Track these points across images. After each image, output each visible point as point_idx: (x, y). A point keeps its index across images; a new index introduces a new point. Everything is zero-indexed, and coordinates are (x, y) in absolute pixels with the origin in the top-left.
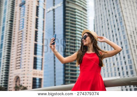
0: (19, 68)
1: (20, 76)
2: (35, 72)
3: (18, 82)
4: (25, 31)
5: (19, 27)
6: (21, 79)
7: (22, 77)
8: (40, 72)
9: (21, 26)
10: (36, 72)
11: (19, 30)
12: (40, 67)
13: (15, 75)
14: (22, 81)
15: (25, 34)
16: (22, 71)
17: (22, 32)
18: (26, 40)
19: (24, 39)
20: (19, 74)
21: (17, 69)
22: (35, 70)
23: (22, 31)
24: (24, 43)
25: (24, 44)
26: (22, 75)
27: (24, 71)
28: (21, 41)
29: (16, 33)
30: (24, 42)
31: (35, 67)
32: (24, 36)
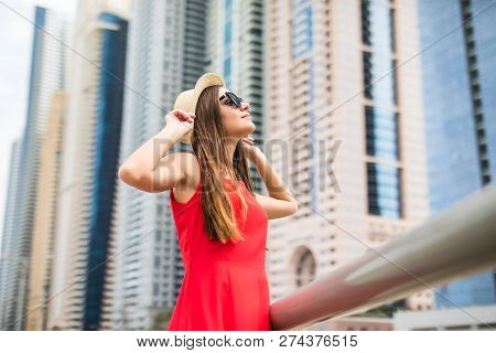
0: (307, 215)
1: (315, 247)
2: (377, 229)
3: (306, 272)
4: (319, 59)
5: (293, 46)
6: (319, 258)
7: (323, 252)
8: (394, 227)
9: (298, 40)
10: (382, 226)
11: (293, 56)
12: (393, 204)
13: (291, 242)
14: (323, 265)
15: (319, 70)
16: (322, 225)
17: (306, 67)
18: (327, 95)
19: (319, 91)
20: (310, 238)
22: (374, 219)
23: (305, 61)
24: (321, 108)
25: (319, 114)
26: (323, 240)
27: (332, 222)
28: (305, 104)
29: (283, 72)
30: (318, 102)
31: (374, 208)
32: (319, 80)
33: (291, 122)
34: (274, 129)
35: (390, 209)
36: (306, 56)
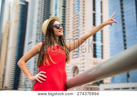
0: (76, 57)
1: (79, 66)
2: (96, 62)
3: (76, 73)
4: (81, 15)
5: (74, 11)
6: (80, 69)
7: (81, 68)
9: (75, 9)
10: (97, 61)
11: (74, 14)
12: (100, 55)
13: (72, 65)
14: (81, 71)
15: (81, 17)
16: (81, 60)
17: (77, 17)
18: (83, 25)
19: (81, 23)
20: (77, 64)
21: (74, 58)
22: (95, 59)
23: (77, 15)
24: (81, 28)
25: (80, 30)
26: (81, 64)
27: (83, 59)
28: (77, 27)
29: (71, 18)
30: (81, 26)
31: (95, 56)
32: (81, 20)
33: (73, 32)
34: (68, 34)
35: (100, 56)
36: (78, 14)
